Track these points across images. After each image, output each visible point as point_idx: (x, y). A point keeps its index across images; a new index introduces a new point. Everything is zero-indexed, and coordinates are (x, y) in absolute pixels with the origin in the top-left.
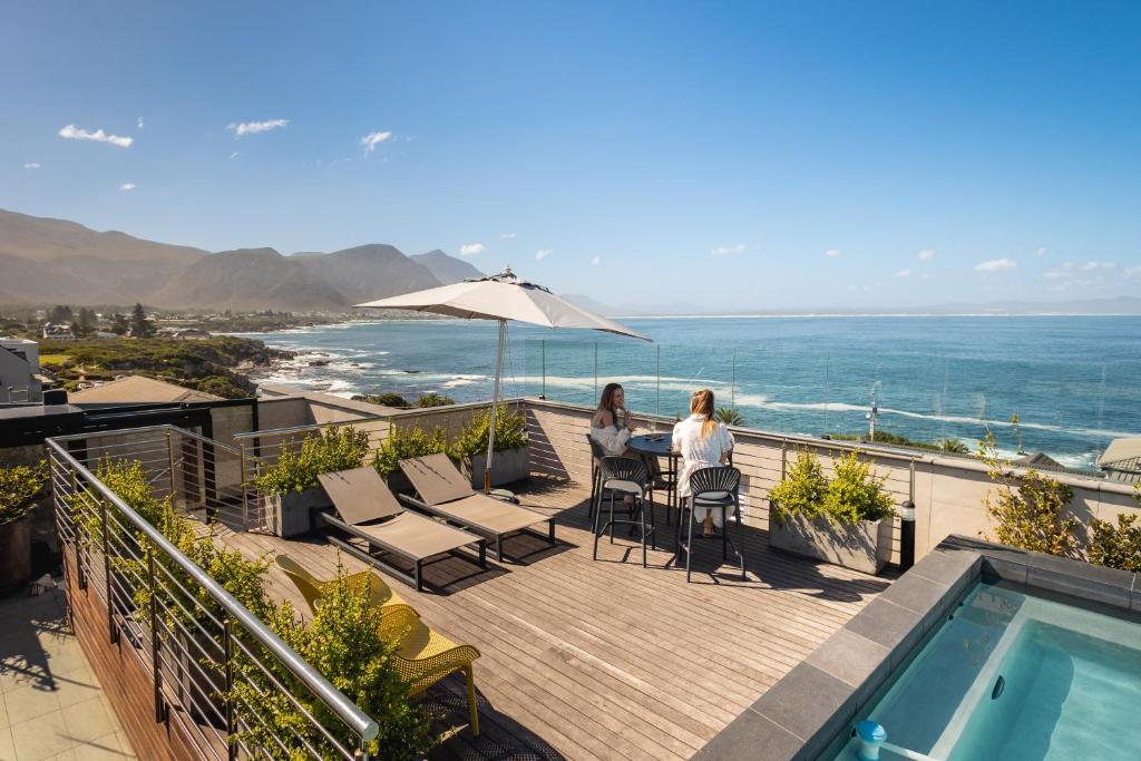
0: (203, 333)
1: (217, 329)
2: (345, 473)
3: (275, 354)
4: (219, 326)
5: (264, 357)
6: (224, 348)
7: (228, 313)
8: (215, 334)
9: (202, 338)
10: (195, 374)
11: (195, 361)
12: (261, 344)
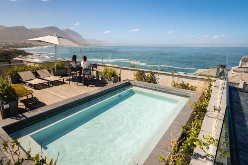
0: (8, 48)
1: (11, 47)
2: (24, 72)
3: (28, 54)
4: (12, 46)
5: (25, 54)
6: (14, 52)
7: (14, 43)
8: (11, 48)
9: (8, 49)
10: (6, 58)
11: (6, 55)
12: (24, 51)
